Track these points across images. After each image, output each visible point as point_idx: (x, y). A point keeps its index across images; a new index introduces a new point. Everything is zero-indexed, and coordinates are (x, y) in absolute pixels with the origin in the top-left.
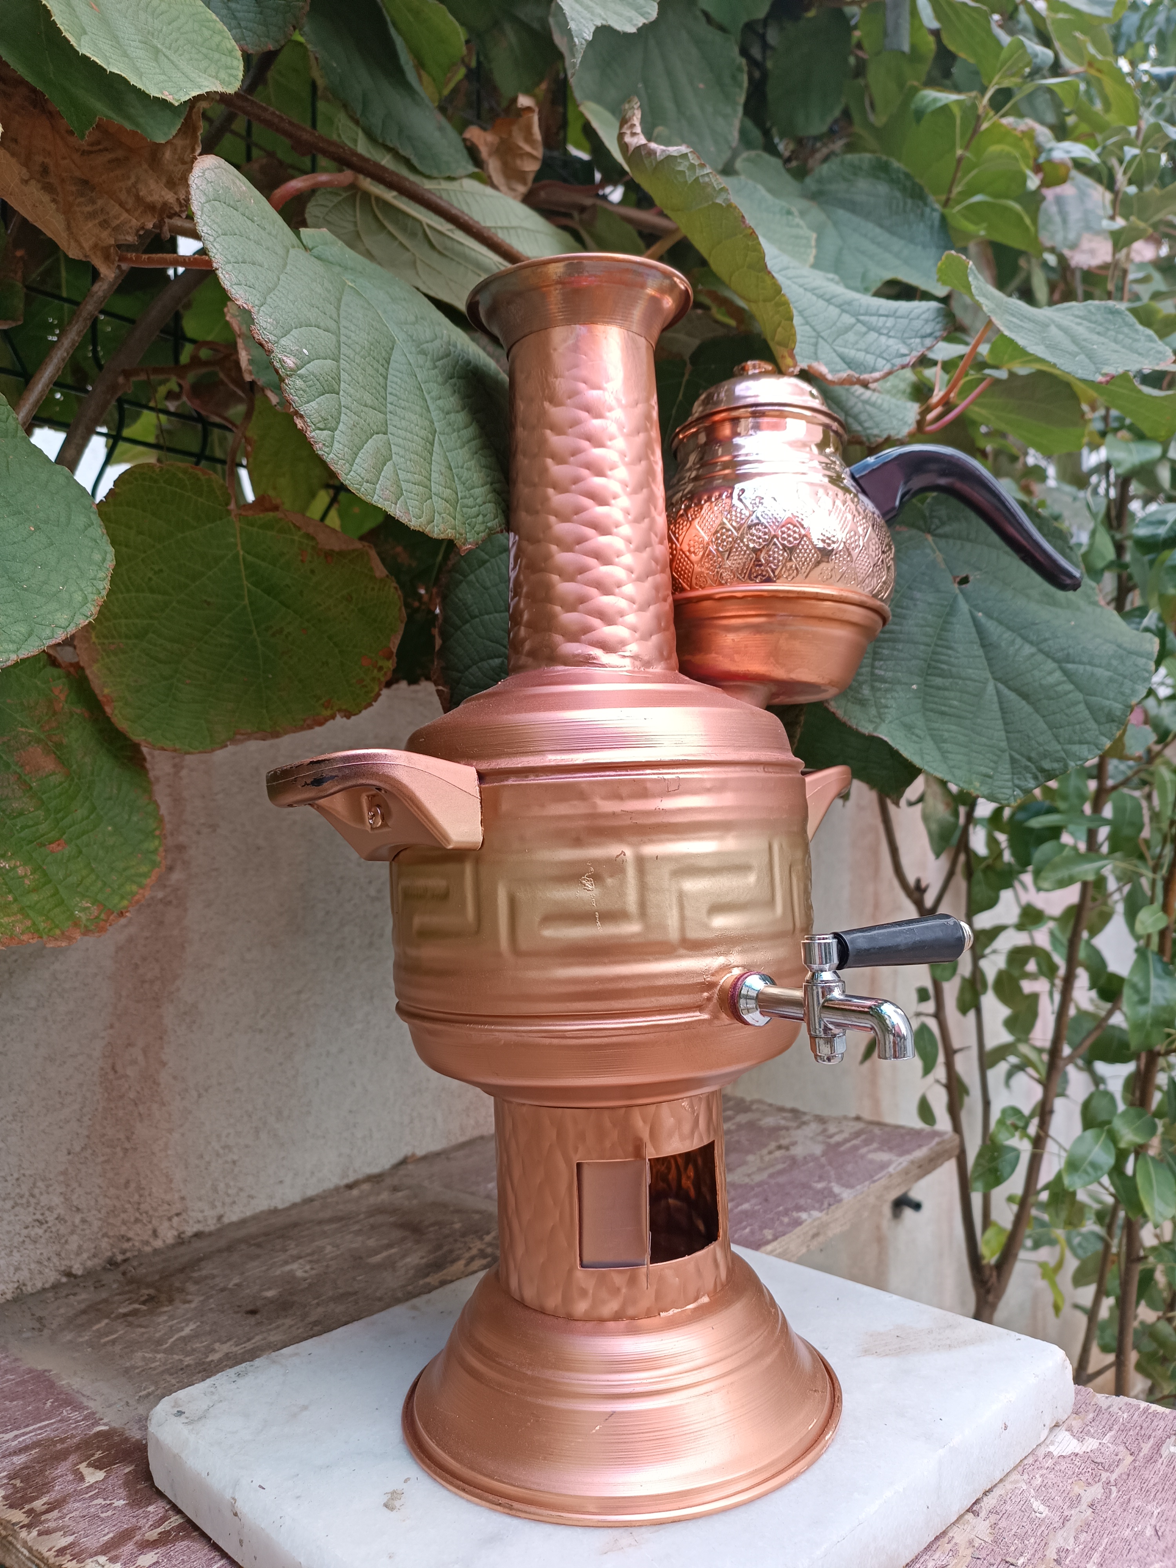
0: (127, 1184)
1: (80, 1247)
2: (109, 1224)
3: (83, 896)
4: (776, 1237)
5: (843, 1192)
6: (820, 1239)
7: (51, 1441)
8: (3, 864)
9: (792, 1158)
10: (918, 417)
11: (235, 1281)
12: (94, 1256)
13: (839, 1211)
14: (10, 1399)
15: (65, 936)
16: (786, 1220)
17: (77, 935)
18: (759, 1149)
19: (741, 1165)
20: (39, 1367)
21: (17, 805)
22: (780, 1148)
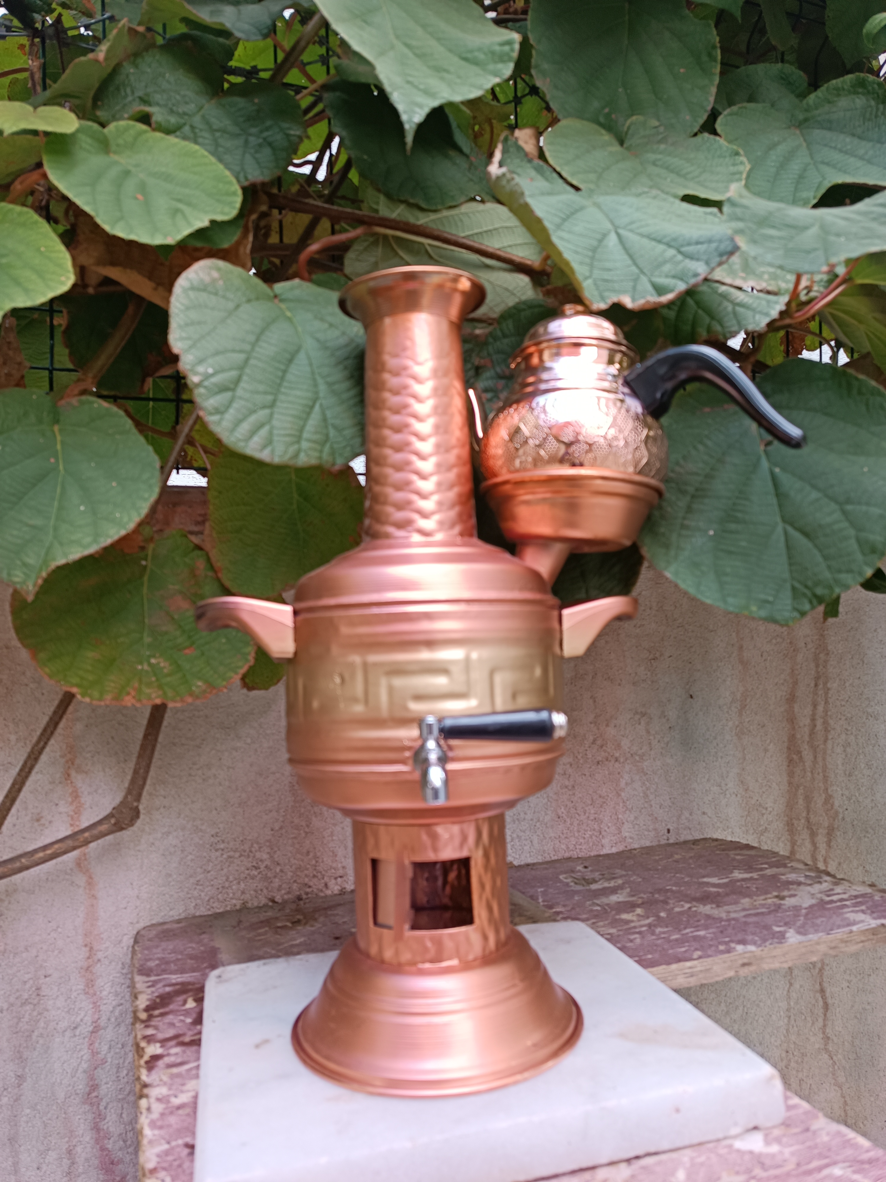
0: (308, 853)
1: (280, 886)
2: (297, 875)
3: (200, 679)
4: (700, 957)
5: (793, 937)
6: (752, 968)
7: (189, 983)
8: (153, 661)
9: (779, 906)
10: (783, 308)
11: (345, 920)
12: (289, 893)
13: (778, 950)
14: (191, 959)
15: (182, 700)
16: (722, 948)
17: (190, 700)
18: (758, 896)
19: (731, 904)
20: (217, 946)
21: (164, 628)
22: (777, 897)
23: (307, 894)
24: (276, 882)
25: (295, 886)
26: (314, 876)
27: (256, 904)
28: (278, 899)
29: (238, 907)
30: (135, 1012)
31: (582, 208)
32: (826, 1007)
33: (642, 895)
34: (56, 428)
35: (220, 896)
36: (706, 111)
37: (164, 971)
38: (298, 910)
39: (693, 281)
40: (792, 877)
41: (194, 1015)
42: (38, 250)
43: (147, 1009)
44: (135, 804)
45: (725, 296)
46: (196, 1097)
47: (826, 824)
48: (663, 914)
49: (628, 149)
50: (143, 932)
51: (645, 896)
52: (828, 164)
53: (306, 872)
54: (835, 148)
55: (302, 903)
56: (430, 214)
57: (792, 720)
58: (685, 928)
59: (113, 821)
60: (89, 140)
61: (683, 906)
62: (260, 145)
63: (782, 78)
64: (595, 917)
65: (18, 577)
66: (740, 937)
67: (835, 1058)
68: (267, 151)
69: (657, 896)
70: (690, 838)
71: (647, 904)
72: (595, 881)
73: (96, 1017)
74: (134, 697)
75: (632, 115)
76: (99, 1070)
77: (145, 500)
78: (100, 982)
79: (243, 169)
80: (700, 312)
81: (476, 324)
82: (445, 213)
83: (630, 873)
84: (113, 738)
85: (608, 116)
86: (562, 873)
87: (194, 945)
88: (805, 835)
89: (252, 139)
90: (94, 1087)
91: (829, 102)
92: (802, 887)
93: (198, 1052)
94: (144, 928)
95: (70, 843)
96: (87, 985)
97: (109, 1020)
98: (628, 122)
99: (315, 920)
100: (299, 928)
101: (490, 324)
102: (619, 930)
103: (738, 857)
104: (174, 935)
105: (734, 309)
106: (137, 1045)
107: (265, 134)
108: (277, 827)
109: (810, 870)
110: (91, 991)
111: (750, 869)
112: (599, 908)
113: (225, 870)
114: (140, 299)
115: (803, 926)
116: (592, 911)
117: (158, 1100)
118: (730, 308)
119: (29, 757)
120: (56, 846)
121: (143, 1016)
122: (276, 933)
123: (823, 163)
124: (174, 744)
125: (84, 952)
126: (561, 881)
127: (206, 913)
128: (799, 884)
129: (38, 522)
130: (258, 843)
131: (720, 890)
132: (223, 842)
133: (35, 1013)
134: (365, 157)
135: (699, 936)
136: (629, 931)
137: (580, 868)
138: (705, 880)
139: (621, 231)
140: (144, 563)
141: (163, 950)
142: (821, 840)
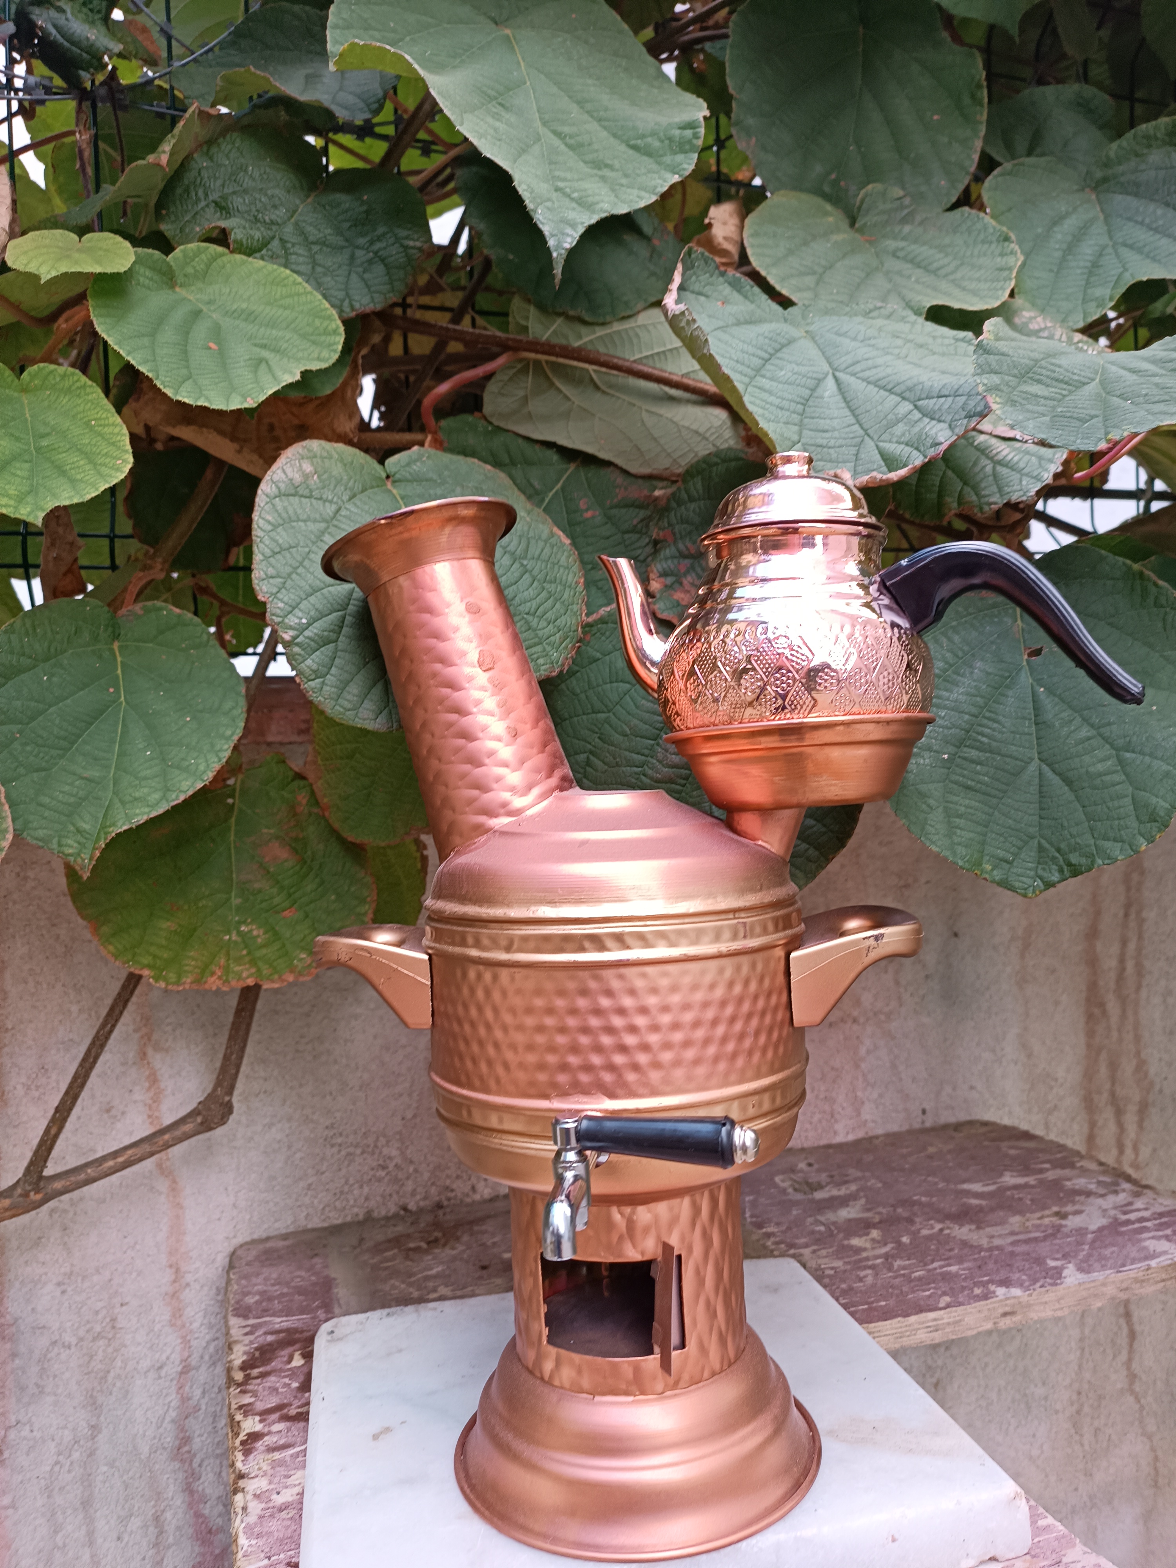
1: (414, 1190)
2: (436, 1176)
3: (303, 949)
4: (948, 1306)
5: (1072, 1276)
6: (1017, 1318)
7: (296, 1331)
8: (243, 928)
9: (1058, 1229)
10: (1060, 469)
11: (496, 1239)
12: (425, 1198)
13: (1051, 1295)
14: (300, 1294)
15: (281, 979)
16: (977, 1291)
17: (291, 978)
18: (1032, 1212)
19: (996, 1225)
20: (333, 1275)
21: (257, 886)
22: (1057, 1214)
23: (449, 1199)
24: (409, 1186)
25: (433, 1190)
26: (458, 1177)
27: (383, 1213)
28: (412, 1206)
29: (361, 1217)
30: (229, 1370)
31: (790, 342)
32: (1132, 1335)
33: (881, 1209)
34: (116, 645)
35: (338, 1204)
36: (967, 173)
37: (265, 1312)
38: (436, 1225)
39: (932, 452)
40: (1080, 1182)
41: (302, 1378)
42: (88, 424)
43: (244, 1367)
44: (227, 1099)
45: (983, 451)
46: (302, 1494)
47: (1137, 1098)
48: (905, 1239)
49: (860, 231)
50: (239, 1252)
51: (884, 1211)
52: (1131, 247)
53: (448, 1172)
54: (1142, 223)
55: (441, 1212)
56: (597, 328)
57: (1092, 962)
58: (933, 1261)
59: (199, 1119)
60: (148, 273)
61: (932, 1228)
62: (370, 262)
63: (1079, 104)
64: (817, 1241)
65: (71, 847)
66: (1003, 1275)
67: (1143, 1401)
68: (380, 269)
69: (899, 1210)
70: (952, 1120)
71: (887, 1223)
72: (820, 1187)
73: (186, 1354)
74: (220, 978)
75: (868, 183)
76: (191, 1419)
77: (228, 739)
78: (189, 1312)
79: (347, 295)
80: (950, 473)
81: (655, 483)
82: (617, 327)
83: (868, 1174)
84: (198, 1006)
85: (835, 183)
86: (778, 1173)
87: (303, 1273)
88: (1107, 1115)
89: (359, 253)
90: (185, 1440)
91: (1137, 155)
92: (1092, 1200)
93: (305, 1429)
94: (241, 1246)
95: (146, 1148)
96: (174, 1316)
97: (202, 1357)
98: (862, 193)
99: (458, 1239)
100: (437, 1251)
101: (674, 482)
102: (846, 1263)
103: (1012, 1152)
104: (280, 1257)
105: (994, 469)
106: (232, 1418)
107: (377, 246)
108: (409, 1115)
109: (1104, 1173)
110: (179, 1323)
111: (1026, 1170)
112: (822, 1228)
113: (344, 1171)
114: (220, 463)
115: (1086, 1259)
116: (813, 1232)
117: (257, 1496)
118: (989, 469)
119: (93, 1043)
120: (130, 1152)
121: (239, 1376)
122: (407, 1258)
123: (1125, 245)
124: (276, 1012)
125: (169, 1275)
126: (776, 1186)
127: (320, 1225)
128: (1089, 1194)
129: (94, 773)
130: (385, 1136)
131: (983, 1203)
132: (341, 1135)
133: (110, 1350)
134: (511, 257)
135: (949, 1273)
136: (859, 1265)
137: (802, 1165)
138: (966, 1186)
139: (839, 375)
140: (230, 801)
141: (266, 1279)
142: (1130, 1119)
